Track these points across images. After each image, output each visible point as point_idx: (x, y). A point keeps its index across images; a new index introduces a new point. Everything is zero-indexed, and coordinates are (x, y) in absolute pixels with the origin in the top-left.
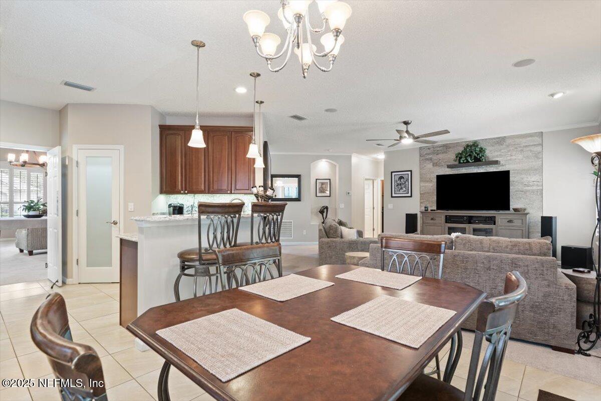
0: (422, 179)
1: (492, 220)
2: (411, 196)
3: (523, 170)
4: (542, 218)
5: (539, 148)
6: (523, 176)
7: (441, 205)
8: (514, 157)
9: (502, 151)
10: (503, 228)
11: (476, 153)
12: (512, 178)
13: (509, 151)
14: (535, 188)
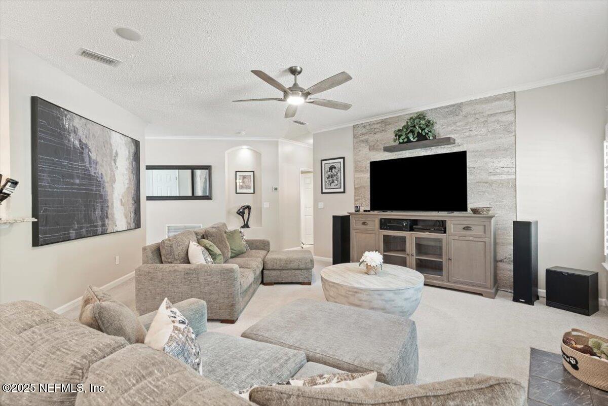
0: (357, 169)
1: (441, 226)
2: (344, 192)
3: (487, 150)
4: (515, 223)
5: (510, 117)
6: (487, 160)
7: (376, 204)
8: (474, 133)
9: (458, 124)
10: (457, 238)
11: (420, 127)
12: (470, 163)
13: (467, 124)
14: (504, 177)
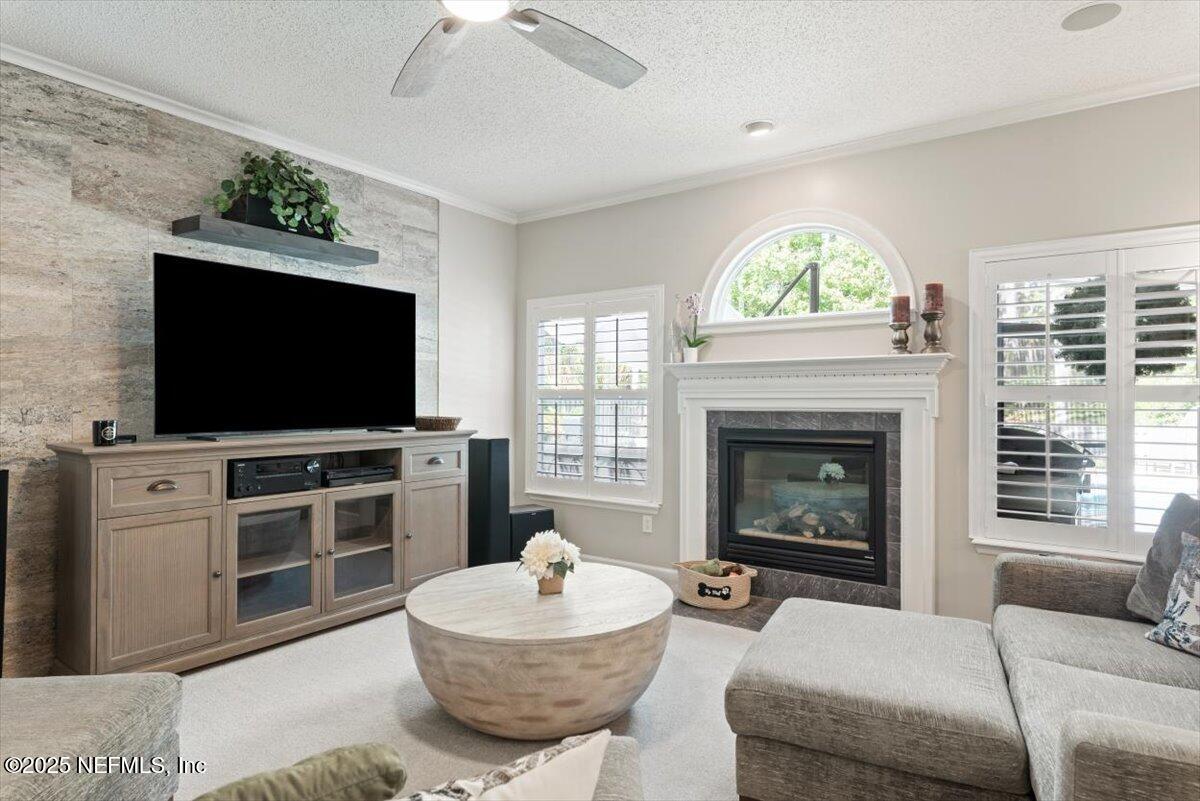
5: (432, 245)
10: (420, 485)
13: (370, 228)
14: (424, 357)
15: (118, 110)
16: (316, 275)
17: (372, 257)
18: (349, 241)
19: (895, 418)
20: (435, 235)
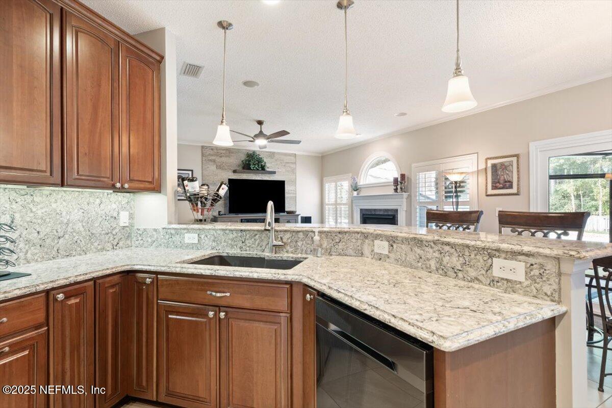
4: (302, 218)
5: (294, 166)
14: (292, 195)
15: (223, 150)
16: (256, 179)
17: (274, 173)
18: (267, 170)
19: (396, 211)
20: (295, 163)
